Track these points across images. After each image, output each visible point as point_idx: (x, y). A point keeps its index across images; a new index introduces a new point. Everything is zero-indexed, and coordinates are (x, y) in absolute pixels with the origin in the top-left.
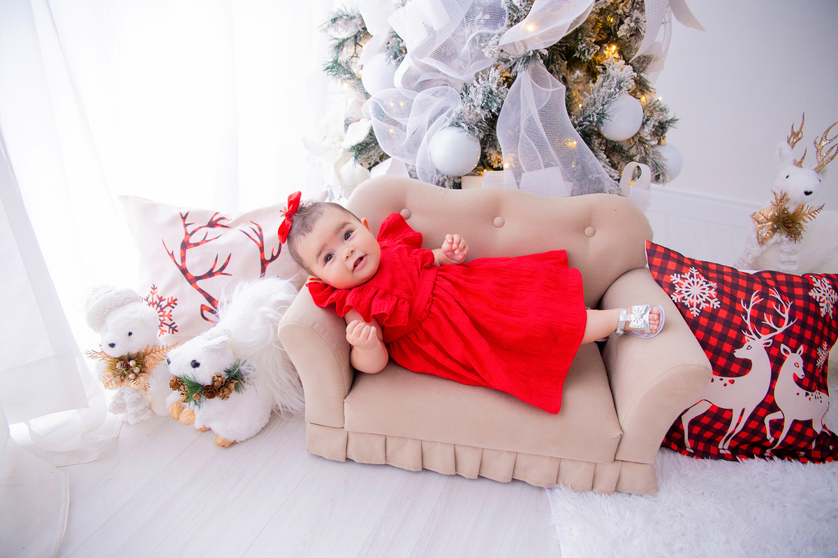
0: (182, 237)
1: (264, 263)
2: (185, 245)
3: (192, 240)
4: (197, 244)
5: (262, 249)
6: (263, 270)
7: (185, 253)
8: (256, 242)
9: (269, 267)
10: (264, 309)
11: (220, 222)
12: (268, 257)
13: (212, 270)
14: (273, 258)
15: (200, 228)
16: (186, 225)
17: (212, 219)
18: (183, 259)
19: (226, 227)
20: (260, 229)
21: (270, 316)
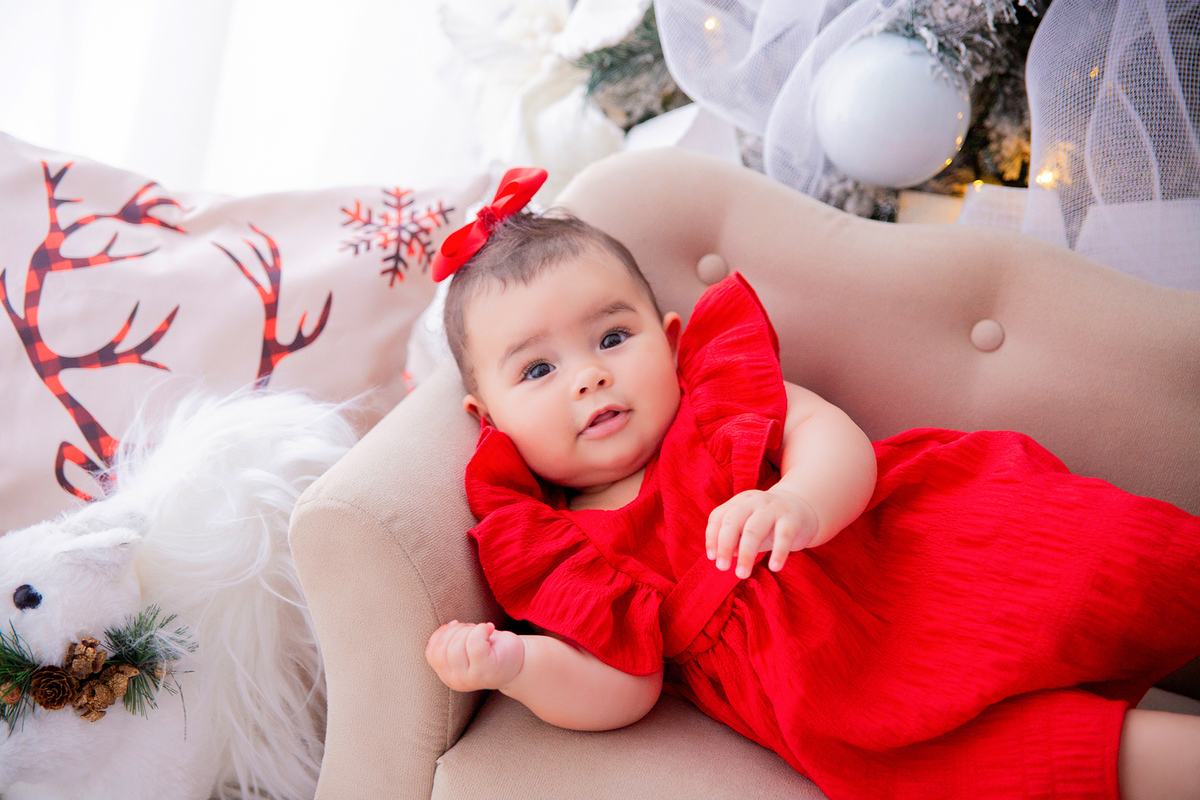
0: (40, 234)
1: (271, 352)
2: (45, 260)
3: (69, 248)
4: (81, 263)
5: (271, 310)
6: (266, 368)
7: (41, 282)
8: (257, 285)
9: (285, 365)
10: (254, 474)
11: (157, 212)
12: (285, 335)
13: (113, 344)
14: (301, 342)
15: (97, 217)
16: (54, 203)
17: (136, 196)
18: (32, 298)
19: (175, 228)
20: (275, 253)
21: (271, 497)
